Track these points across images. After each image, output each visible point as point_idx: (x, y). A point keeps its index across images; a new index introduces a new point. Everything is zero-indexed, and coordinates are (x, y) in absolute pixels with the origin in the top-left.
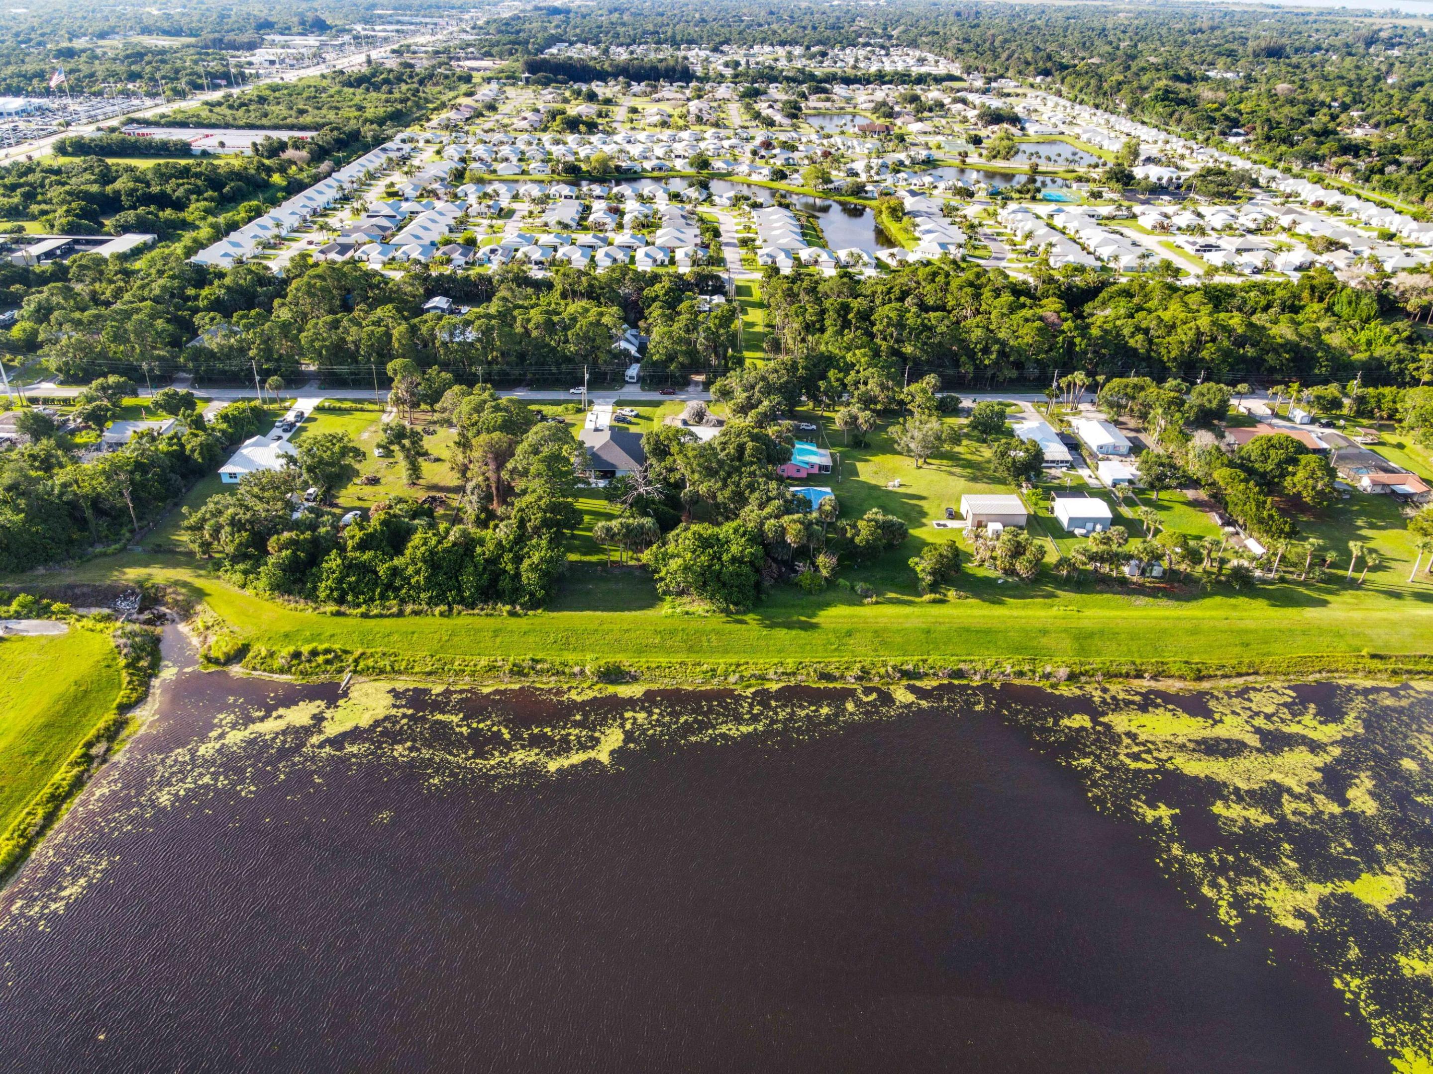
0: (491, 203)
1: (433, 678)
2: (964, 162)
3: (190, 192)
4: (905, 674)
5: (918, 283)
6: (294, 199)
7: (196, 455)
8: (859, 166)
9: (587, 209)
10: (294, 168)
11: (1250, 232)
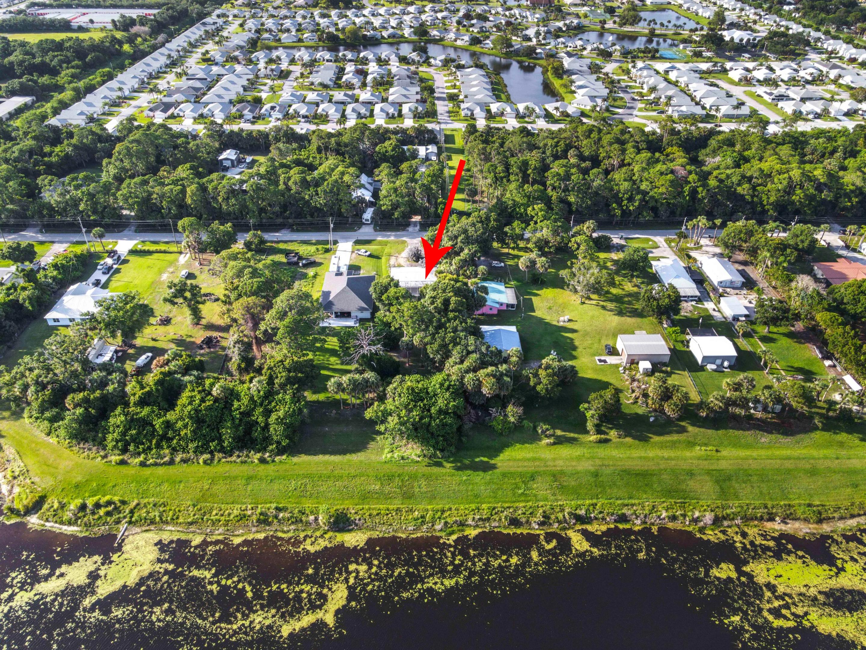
0: (274, 67)
1: (193, 528)
2: (603, 28)
3: (61, 62)
4: (580, 519)
5: (577, 137)
6: (137, 65)
7: (27, 304)
8: (531, 32)
9: (341, 71)
10: (139, 39)
11: (808, 82)
